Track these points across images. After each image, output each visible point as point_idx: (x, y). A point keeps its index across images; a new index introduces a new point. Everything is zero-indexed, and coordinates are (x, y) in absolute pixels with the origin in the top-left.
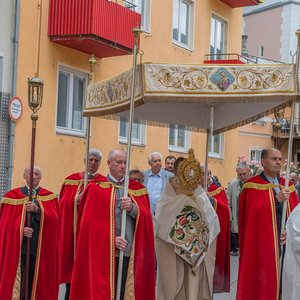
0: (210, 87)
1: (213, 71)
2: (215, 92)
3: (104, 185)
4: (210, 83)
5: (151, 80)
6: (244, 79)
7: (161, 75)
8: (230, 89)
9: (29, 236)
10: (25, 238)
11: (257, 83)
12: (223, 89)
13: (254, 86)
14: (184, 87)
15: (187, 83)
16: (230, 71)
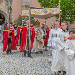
0: (43, 13)
1: (44, 10)
2: (44, 14)
3: (26, 27)
4: (43, 12)
5: (32, 12)
6: (49, 11)
7: (34, 11)
8: (47, 13)
9: (10, 37)
10: (9, 38)
11: (52, 12)
12: (46, 13)
13: (51, 12)
14: (38, 13)
15: (39, 12)
16: (47, 10)
